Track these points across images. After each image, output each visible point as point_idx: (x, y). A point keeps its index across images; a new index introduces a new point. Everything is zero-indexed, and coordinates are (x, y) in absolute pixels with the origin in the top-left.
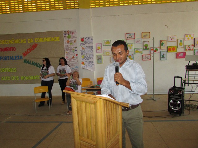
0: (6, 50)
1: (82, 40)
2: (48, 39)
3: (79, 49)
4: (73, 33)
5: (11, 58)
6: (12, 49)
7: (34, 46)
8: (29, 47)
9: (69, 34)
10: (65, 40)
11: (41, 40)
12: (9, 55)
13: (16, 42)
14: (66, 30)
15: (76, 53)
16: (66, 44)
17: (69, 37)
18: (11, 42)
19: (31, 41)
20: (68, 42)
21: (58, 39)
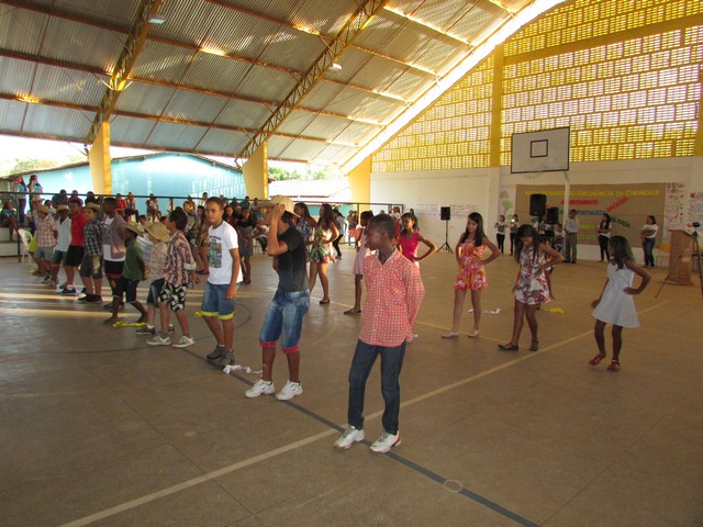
0: (585, 202)
1: (693, 195)
2: (643, 193)
3: (687, 206)
4: (681, 186)
5: (591, 213)
6: (594, 202)
7: (624, 200)
8: (616, 201)
9: (674, 187)
10: (668, 194)
11: (634, 193)
12: (590, 209)
13: (601, 194)
14: (671, 182)
15: (680, 211)
16: (667, 200)
17: (674, 191)
18: (594, 194)
19: (620, 194)
20: (671, 197)
21: (657, 192)
